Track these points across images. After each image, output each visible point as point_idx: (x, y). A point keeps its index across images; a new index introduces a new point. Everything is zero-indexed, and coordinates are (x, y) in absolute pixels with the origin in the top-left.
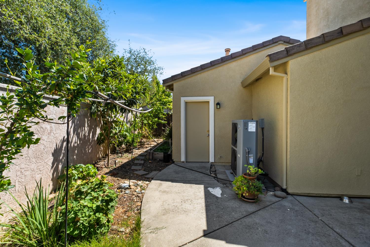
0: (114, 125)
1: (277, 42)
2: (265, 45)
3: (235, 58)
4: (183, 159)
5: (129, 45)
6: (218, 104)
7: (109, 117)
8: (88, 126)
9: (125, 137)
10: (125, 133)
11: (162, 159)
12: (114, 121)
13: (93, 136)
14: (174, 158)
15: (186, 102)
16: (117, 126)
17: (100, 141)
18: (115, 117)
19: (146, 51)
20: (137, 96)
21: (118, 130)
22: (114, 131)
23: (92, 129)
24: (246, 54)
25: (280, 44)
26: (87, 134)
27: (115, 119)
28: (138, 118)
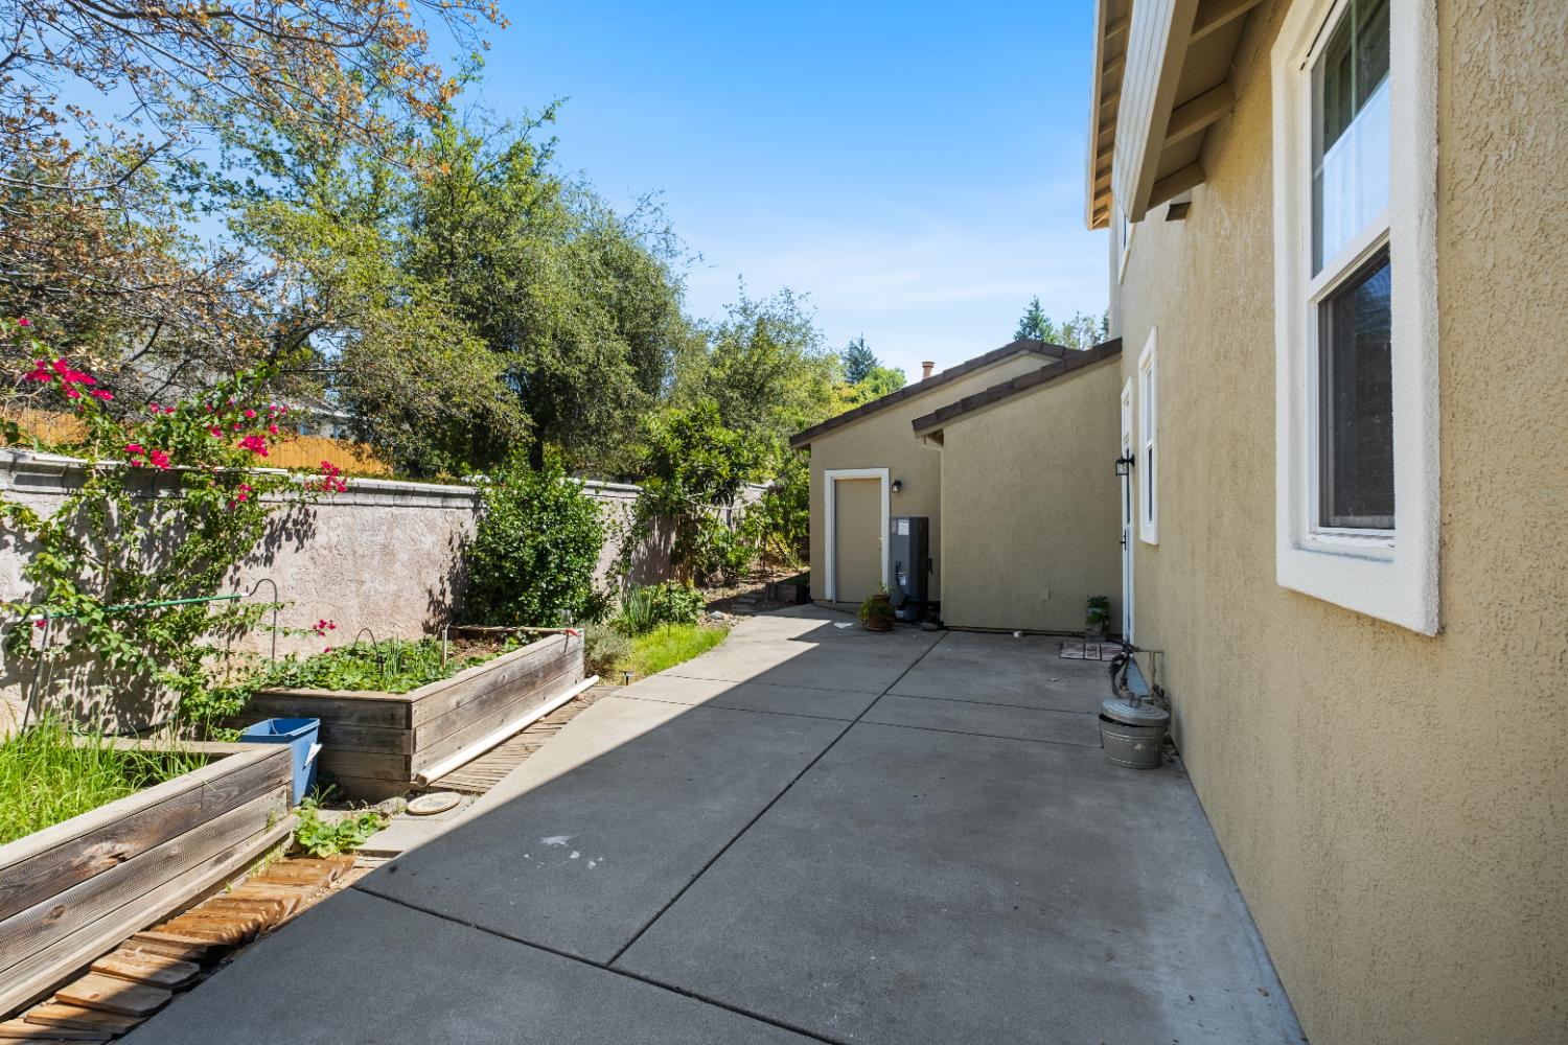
0: (700, 527)
1: (1016, 352)
2: (990, 359)
3: (930, 388)
4: (829, 594)
5: (740, 291)
6: (898, 483)
7: (691, 510)
8: (659, 528)
9: (722, 553)
10: (721, 544)
11: (794, 599)
12: (700, 520)
13: (666, 548)
14: (813, 594)
15: (836, 481)
16: (706, 529)
17: (675, 558)
18: (702, 511)
19: (793, 297)
20: (740, 473)
21: (707, 536)
22: (700, 540)
23: (665, 533)
24: (951, 379)
25: (1021, 356)
26: (657, 542)
27: (702, 515)
28: (755, 512)
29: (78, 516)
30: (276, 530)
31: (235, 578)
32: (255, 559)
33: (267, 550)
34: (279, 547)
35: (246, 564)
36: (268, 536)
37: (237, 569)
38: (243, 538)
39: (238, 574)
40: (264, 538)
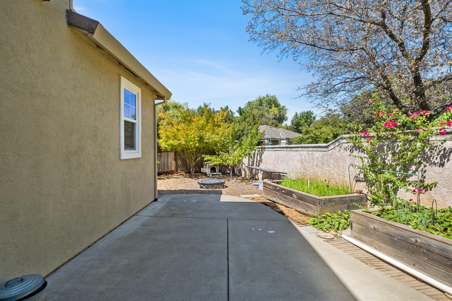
29: (377, 147)
30: (447, 153)
31: (424, 170)
32: (435, 164)
33: (441, 160)
34: (448, 160)
35: (430, 165)
36: (442, 155)
37: (425, 166)
38: (429, 155)
39: (426, 168)
40: (440, 156)
